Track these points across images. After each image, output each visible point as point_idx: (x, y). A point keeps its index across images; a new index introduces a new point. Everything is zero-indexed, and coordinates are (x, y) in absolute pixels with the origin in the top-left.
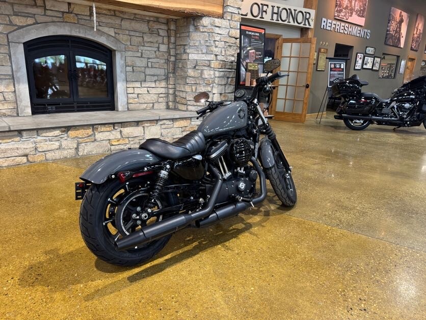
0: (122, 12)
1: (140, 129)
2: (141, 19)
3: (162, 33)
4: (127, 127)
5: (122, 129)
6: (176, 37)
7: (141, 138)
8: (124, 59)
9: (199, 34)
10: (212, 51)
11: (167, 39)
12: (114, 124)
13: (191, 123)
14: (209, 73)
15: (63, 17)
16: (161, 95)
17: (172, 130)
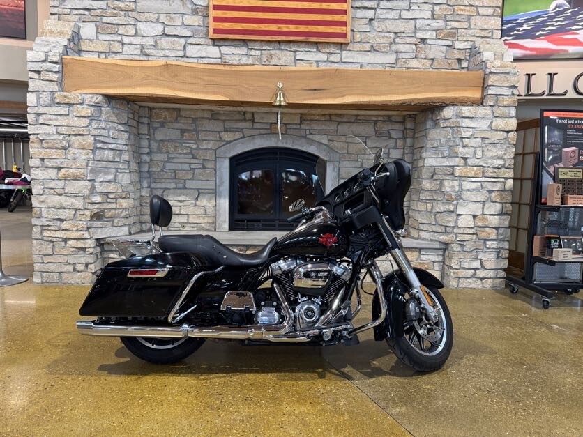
0: (340, 116)
2: (366, 121)
3: (394, 134)
6: (414, 138)
8: (336, 169)
9: (438, 131)
10: (457, 153)
11: (402, 143)
14: (451, 184)
15: (270, 129)
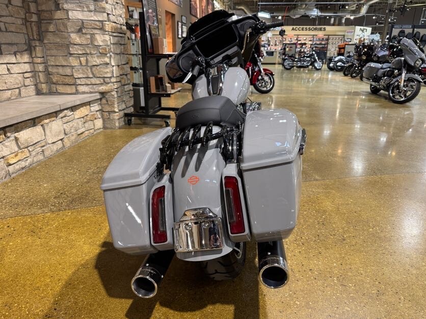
1: (38, 129)
4: (22, 129)
5: (16, 134)
7: (43, 144)
12: (4, 129)
13: (90, 110)
14: (103, 38)
16: (27, 75)
17: (74, 123)
